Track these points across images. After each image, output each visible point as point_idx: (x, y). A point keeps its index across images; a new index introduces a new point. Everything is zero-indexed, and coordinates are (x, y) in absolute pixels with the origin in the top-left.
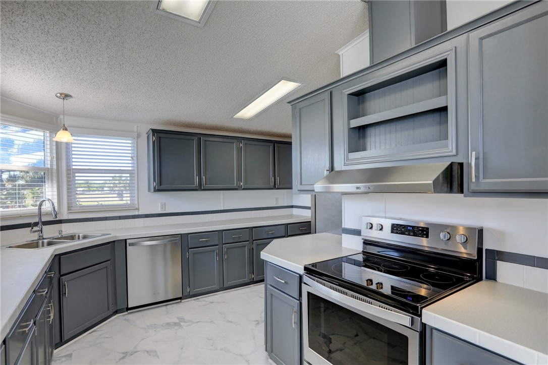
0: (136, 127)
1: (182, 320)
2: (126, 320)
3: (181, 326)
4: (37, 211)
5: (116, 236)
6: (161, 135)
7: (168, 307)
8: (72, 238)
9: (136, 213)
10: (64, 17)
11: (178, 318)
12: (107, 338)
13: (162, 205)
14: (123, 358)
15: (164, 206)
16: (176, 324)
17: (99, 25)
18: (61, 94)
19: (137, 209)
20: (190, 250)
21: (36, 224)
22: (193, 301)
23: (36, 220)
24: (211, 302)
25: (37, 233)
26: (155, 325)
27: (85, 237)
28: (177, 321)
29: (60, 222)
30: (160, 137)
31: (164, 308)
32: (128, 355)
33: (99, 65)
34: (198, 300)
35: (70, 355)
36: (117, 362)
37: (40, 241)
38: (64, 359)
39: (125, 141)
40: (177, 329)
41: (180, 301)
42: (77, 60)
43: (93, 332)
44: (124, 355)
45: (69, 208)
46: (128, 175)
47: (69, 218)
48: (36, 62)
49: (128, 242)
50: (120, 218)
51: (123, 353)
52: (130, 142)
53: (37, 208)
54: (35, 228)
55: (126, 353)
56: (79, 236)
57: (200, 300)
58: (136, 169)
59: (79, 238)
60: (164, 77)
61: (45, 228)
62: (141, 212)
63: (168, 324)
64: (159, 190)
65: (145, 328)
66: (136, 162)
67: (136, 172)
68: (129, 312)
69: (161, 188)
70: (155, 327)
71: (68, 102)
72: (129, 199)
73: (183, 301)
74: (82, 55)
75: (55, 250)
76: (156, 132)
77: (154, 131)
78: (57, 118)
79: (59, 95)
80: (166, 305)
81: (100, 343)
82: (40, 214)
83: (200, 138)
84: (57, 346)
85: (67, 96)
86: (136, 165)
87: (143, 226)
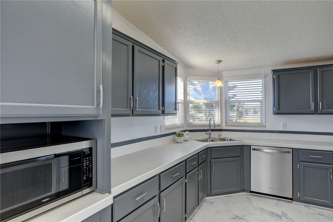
0: (264, 70)
1: (285, 215)
2: (248, 198)
3: (281, 219)
4: (209, 123)
5: (244, 143)
6: (280, 73)
7: (280, 202)
8: (224, 140)
9: (264, 129)
10: (200, 25)
11: (282, 212)
12: (233, 203)
13: (283, 125)
14: (234, 218)
15: (285, 125)
16: (278, 215)
17: (214, 21)
18: (217, 61)
19: (264, 126)
20: (301, 162)
21: (208, 130)
22: (303, 206)
23: (208, 128)
24: (320, 214)
25: (208, 135)
26: (263, 209)
27: (230, 140)
28: (280, 214)
29: (221, 130)
30: (278, 75)
31: (276, 201)
32: (238, 218)
33: (225, 41)
34: (307, 207)
35: (212, 203)
36: (230, 219)
37: (209, 139)
38: (209, 203)
39: (257, 81)
40: (276, 219)
41: (291, 201)
42: (214, 42)
43: (228, 196)
44: (235, 217)
45: (226, 123)
46: (259, 103)
47: (226, 129)
48: (200, 49)
49: (252, 147)
50: (253, 131)
51: (236, 216)
52: (261, 81)
53: (209, 122)
54: (208, 132)
55: (237, 216)
56: (228, 139)
57: (310, 208)
58: (264, 99)
59: (228, 140)
60: (265, 34)
61: (212, 132)
62: (267, 129)
63: (273, 213)
64: (278, 114)
65: (255, 208)
66: (264, 94)
67: (264, 101)
68: (252, 194)
69: (279, 112)
70: (262, 210)
71: (221, 63)
72: (260, 119)
73: (293, 202)
74: (215, 39)
75: (208, 145)
76: (276, 72)
77: (274, 71)
78: (221, 74)
79: (216, 62)
80: (279, 200)
81: (228, 204)
82: (210, 125)
83: (317, 70)
84: (208, 196)
85: (220, 61)
86: (264, 96)
87: (268, 138)
